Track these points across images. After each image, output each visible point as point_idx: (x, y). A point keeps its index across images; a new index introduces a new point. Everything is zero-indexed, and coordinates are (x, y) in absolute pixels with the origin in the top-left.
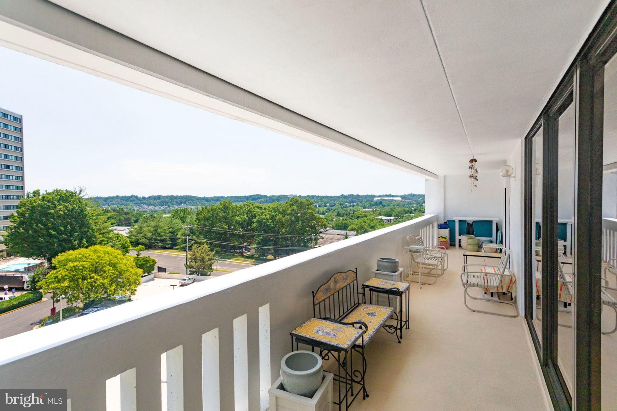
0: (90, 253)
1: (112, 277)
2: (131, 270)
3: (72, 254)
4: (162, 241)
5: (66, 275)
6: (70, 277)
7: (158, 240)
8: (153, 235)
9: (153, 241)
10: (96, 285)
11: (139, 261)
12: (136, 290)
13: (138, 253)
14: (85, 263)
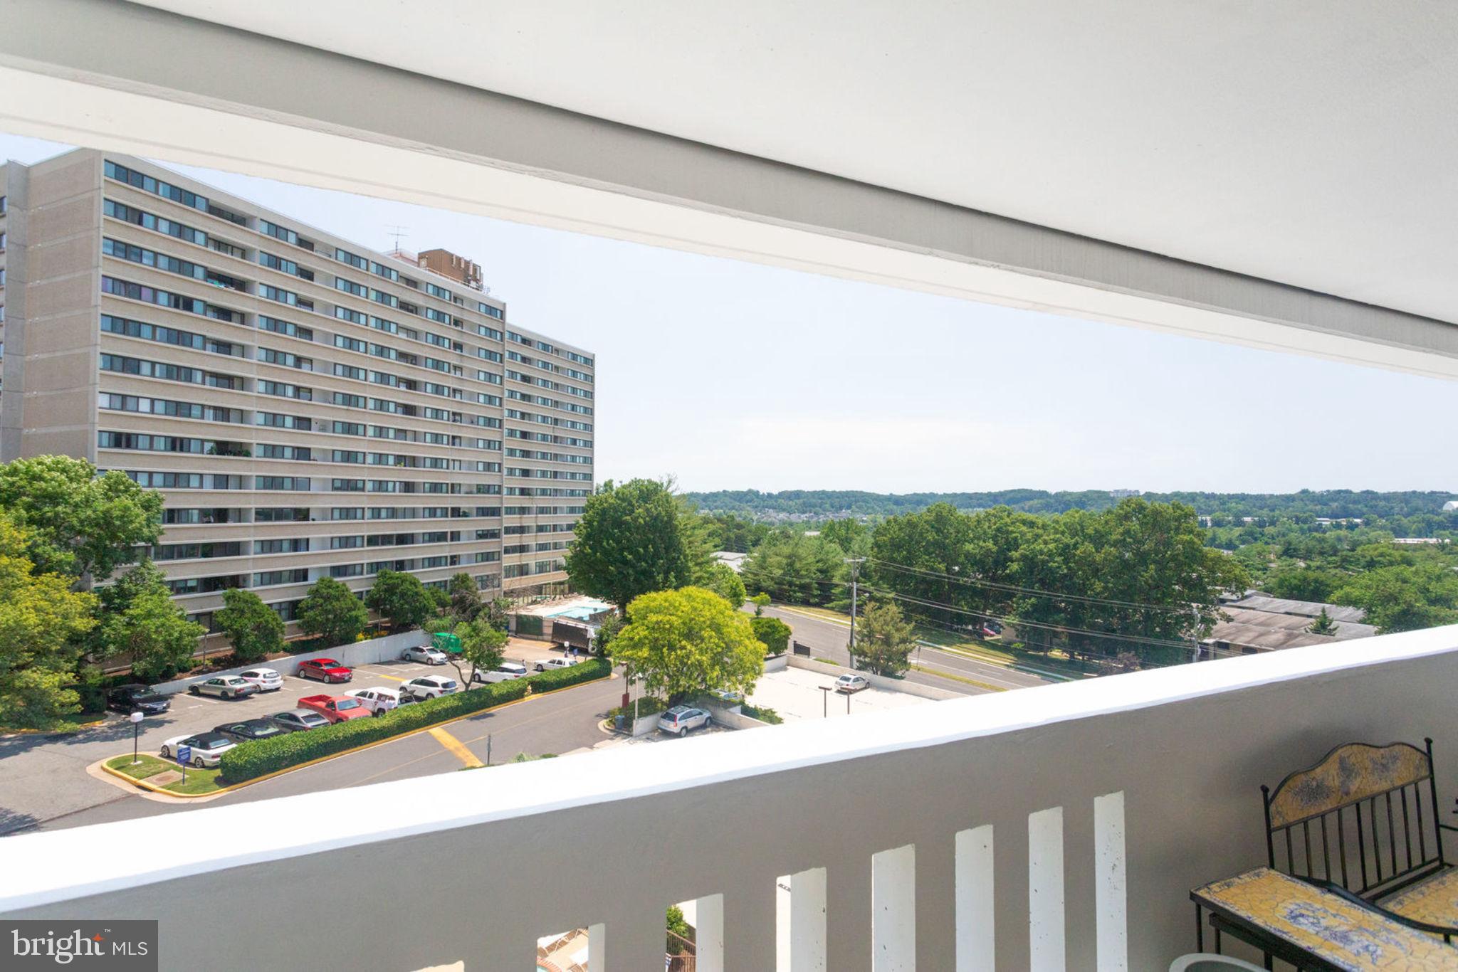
0: (681, 599)
1: (715, 651)
2: (747, 642)
3: (654, 600)
4: (804, 588)
5: (646, 637)
6: (651, 641)
7: (796, 586)
8: (784, 575)
9: (786, 587)
10: (689, 662)
11: (759, 625)
12: (753, 686)
13: (759, 609)
14: (674, 618)
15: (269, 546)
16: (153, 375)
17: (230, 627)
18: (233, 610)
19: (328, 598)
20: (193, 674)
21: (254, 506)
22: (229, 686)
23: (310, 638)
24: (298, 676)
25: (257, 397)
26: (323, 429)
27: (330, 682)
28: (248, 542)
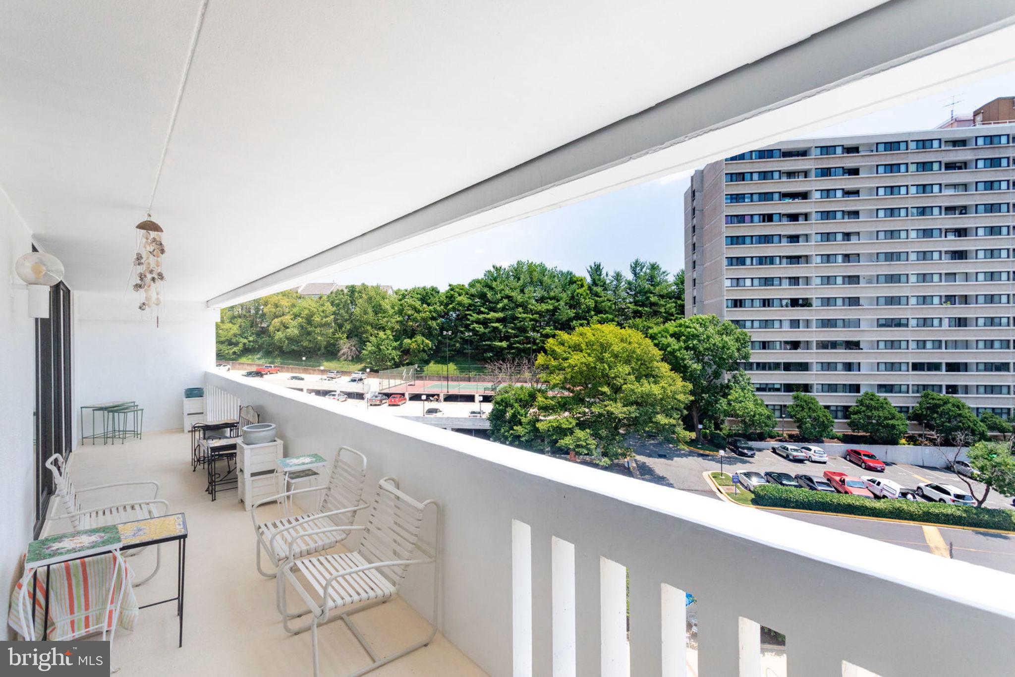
15: (828, 366)
16: (752, 264)
17: (794, 416)
18: (797, 406)
19: (869, 407)
20: (776, 440)
21: (815, 339)
22: (790, 452)
23: (855, 434)
24: (845, 458)
25: (815, 267)
26: (870, 281)
27: (865, 469)
28: (812, 363)
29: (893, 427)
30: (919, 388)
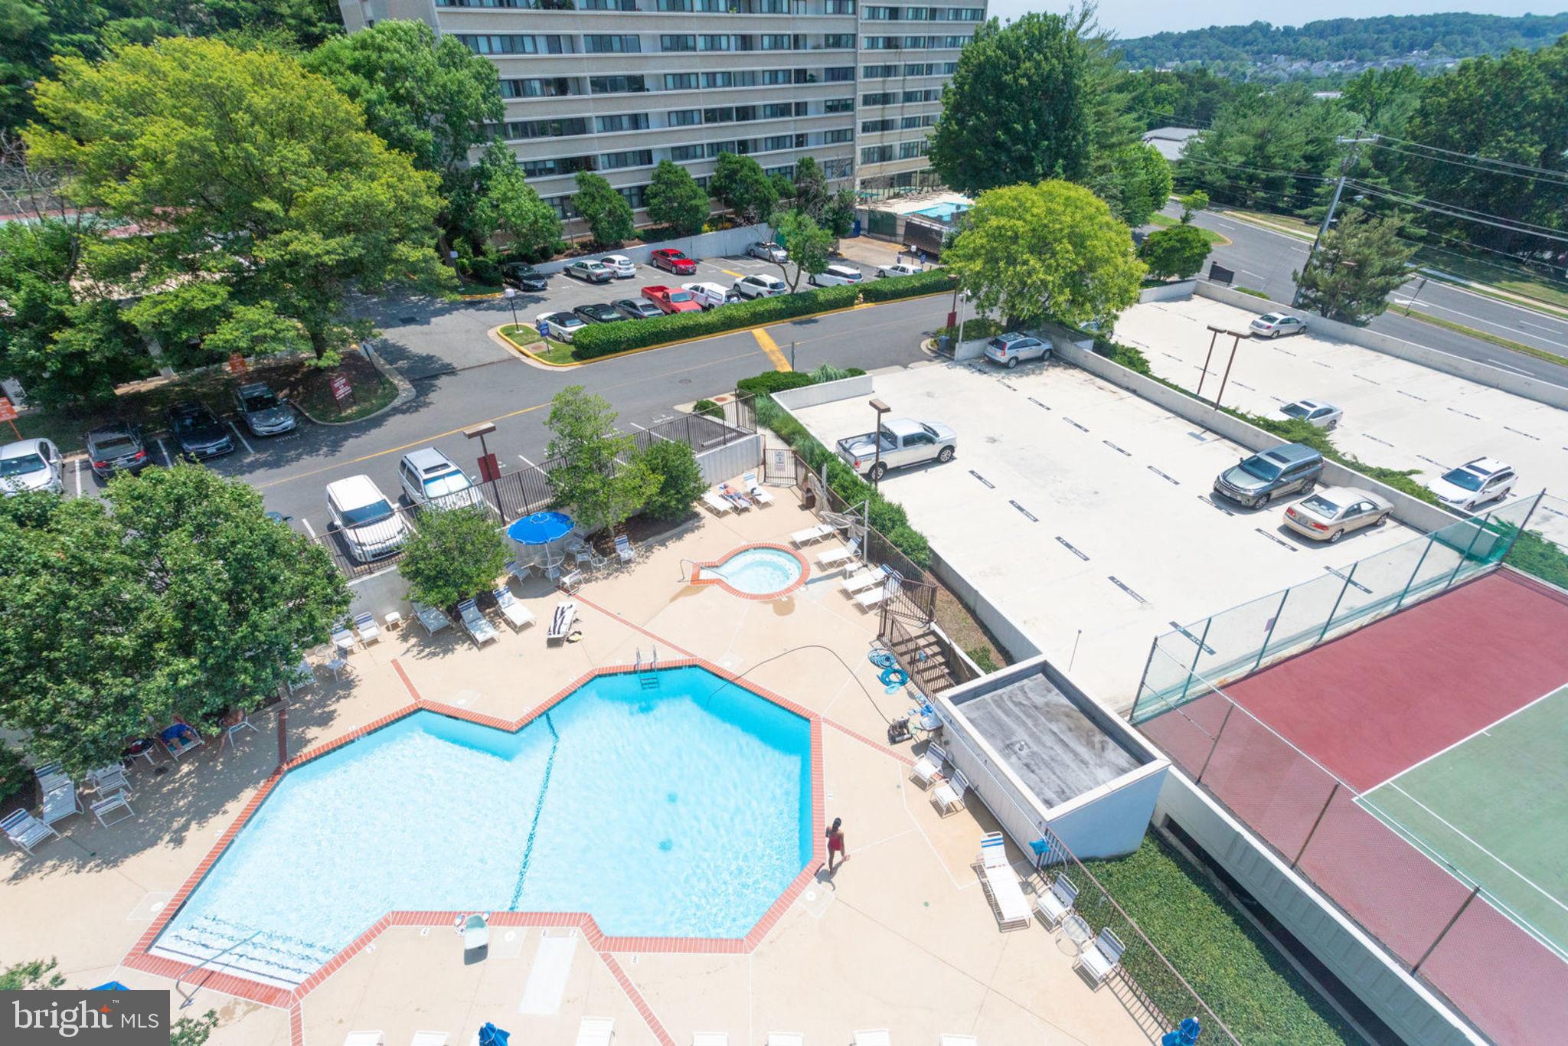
0: (1035, 198)
1: (1068, 270)
2: (1120, 260)
3: (1001, 197)
4: (1272, 185)
5: (982, 247)
6: (988, 252)
7: (1259, 180)
8: (1245, 164)
9: (1243, 183)
10: (1029, 281)
11: (1166, 238)
12: (1116, 317)
13: (1187, 214)
14: (1020, 223)
15: (612, 123)
17: (585, 211)
18: (585, 194)
19: (670, 184)
20: (566, 256)
21: (588, 74)
22: (591, 270)
23: (659, 227)
24: (652, 265)
27: (677, 274)
28: (590, 118)
29: (696, 209)
30: (715, 148)
